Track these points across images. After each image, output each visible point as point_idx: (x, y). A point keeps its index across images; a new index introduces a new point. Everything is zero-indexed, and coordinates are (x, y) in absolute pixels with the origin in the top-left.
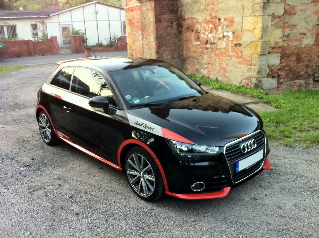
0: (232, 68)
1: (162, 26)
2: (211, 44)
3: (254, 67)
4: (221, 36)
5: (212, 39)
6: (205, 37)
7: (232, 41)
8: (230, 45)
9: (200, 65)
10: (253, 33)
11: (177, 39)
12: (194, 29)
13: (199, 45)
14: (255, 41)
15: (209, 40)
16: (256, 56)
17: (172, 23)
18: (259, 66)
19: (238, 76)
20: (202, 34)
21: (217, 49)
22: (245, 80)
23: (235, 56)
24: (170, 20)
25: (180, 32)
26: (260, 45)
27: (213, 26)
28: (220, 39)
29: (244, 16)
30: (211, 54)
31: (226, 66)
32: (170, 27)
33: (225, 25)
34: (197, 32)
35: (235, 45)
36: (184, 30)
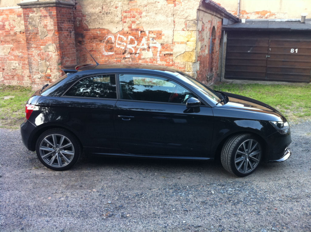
1: (63, 35)
2: (131, 54)
3: (188, 73)
4: (146, 46)
5: (133, 49)
6: (123, 48)
7: (161, 52)
8: (158, 55)
10: (186, 44)
11: (75, 49)
12: (104, 39)
13: (112, 55)
14: (189, 52)
15: (128, 50)
16: (191, 64)
17: (71, 33)
18: (193, 72)
20: (117, 44)
21: (140, 59)
23: (164, 65)
24: (69, 29)
25: (80, 42)
26: (195, 54)
27: (133, 38)
28: (144, 49)
29: (176, 31)
32: (69, 36)
33: (151, 37)
34: (109, 42)
35: (165, 55)
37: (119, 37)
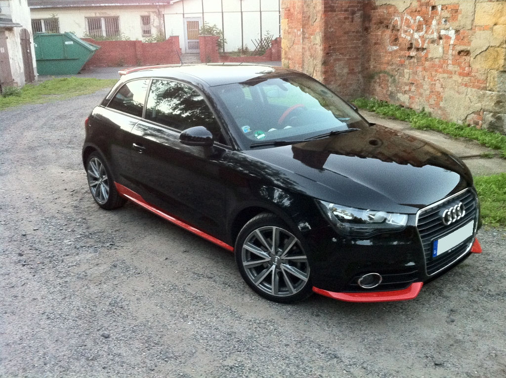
0: (452, 92)
1: (336, 18)
2: (418, 49)
3: (490, 92)
4: (435, 36)
5: (419, 40)
6: (409, 38)
7: (454, 45)
8: (450, 52)
9: (396, 87)
10: (492, 32)
11: (361, 41)
12: (390, 23)
13: (396, 51)
14: (495, 47)
15: (414, 42)
16: (495, 73)
17: (353, 13)
18: (499, 92)
19: (462, 109)
20: (402, 32)
21: (426, 59)
22: (473, 115)
23: (457, 73)
24: (349, 9)
25: (366, 29)
26: (504, 53)
27: (422, 19)
28: (433, 42)
29: (478, 2)
30: (417, 68)
31: (442, 89)
32: (350, 20)
33: (444, 18)
34: (395, 29)
35: (459, 53)
36: (373, 26)
37: (406, 18)
